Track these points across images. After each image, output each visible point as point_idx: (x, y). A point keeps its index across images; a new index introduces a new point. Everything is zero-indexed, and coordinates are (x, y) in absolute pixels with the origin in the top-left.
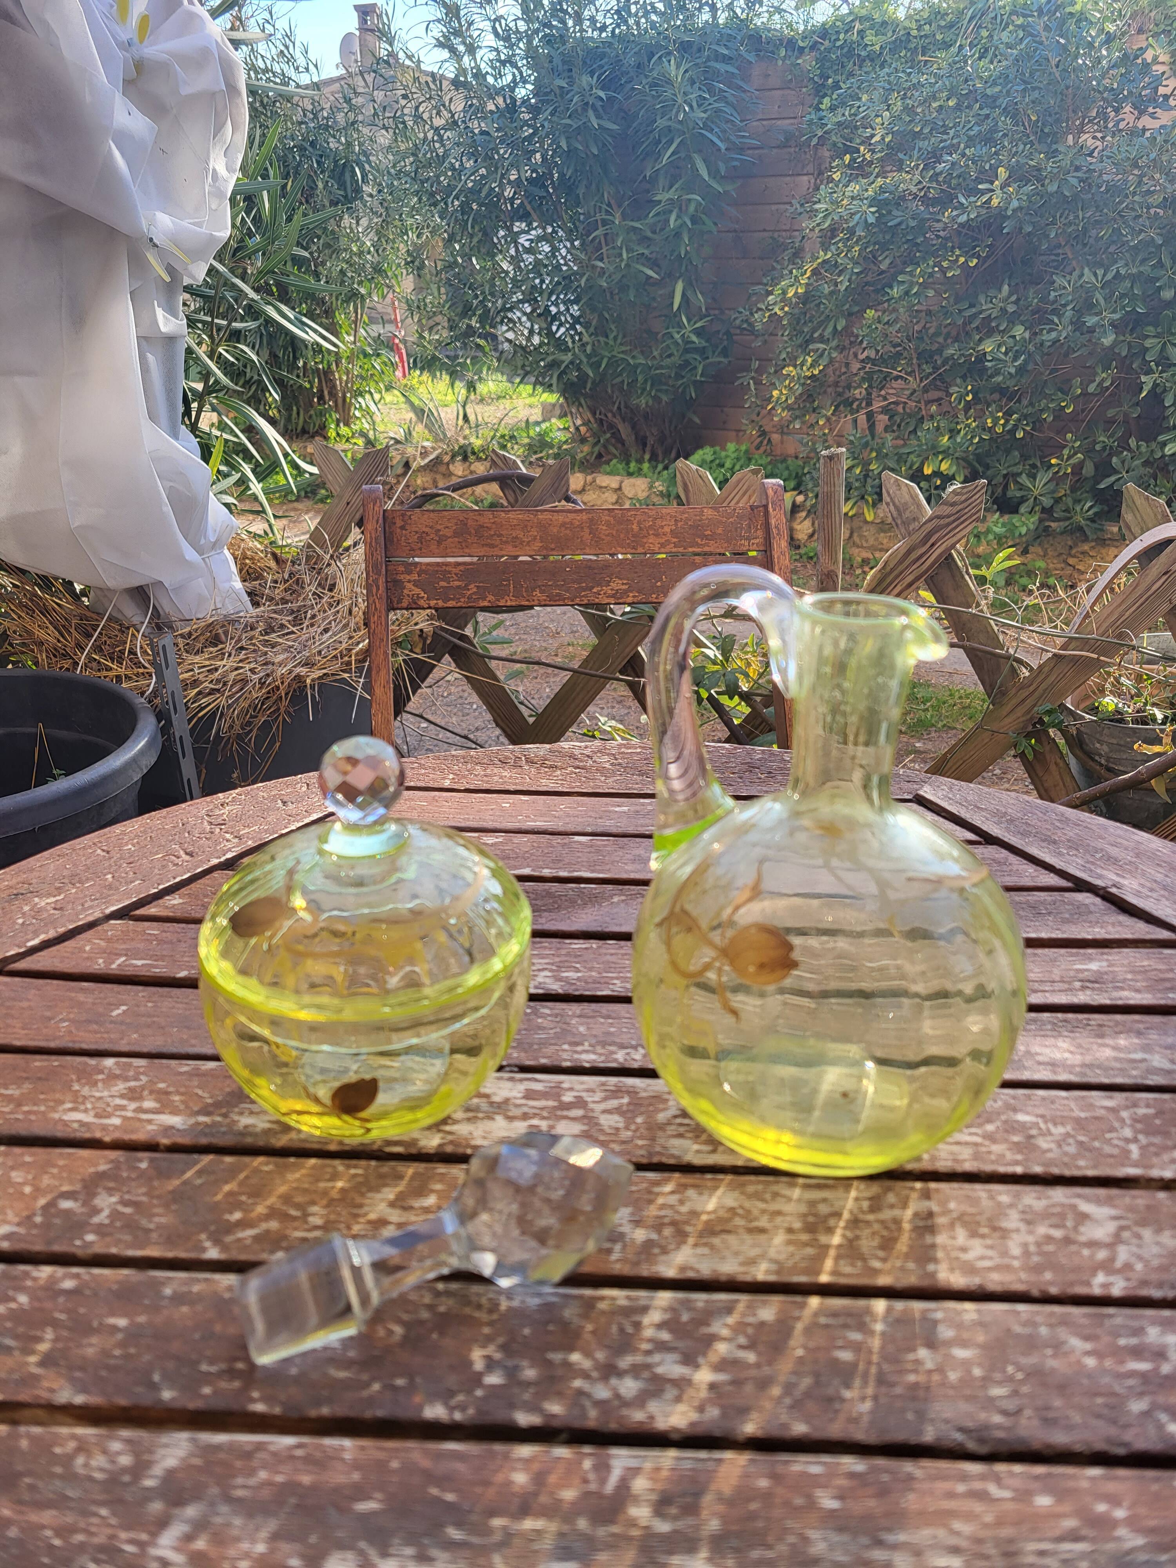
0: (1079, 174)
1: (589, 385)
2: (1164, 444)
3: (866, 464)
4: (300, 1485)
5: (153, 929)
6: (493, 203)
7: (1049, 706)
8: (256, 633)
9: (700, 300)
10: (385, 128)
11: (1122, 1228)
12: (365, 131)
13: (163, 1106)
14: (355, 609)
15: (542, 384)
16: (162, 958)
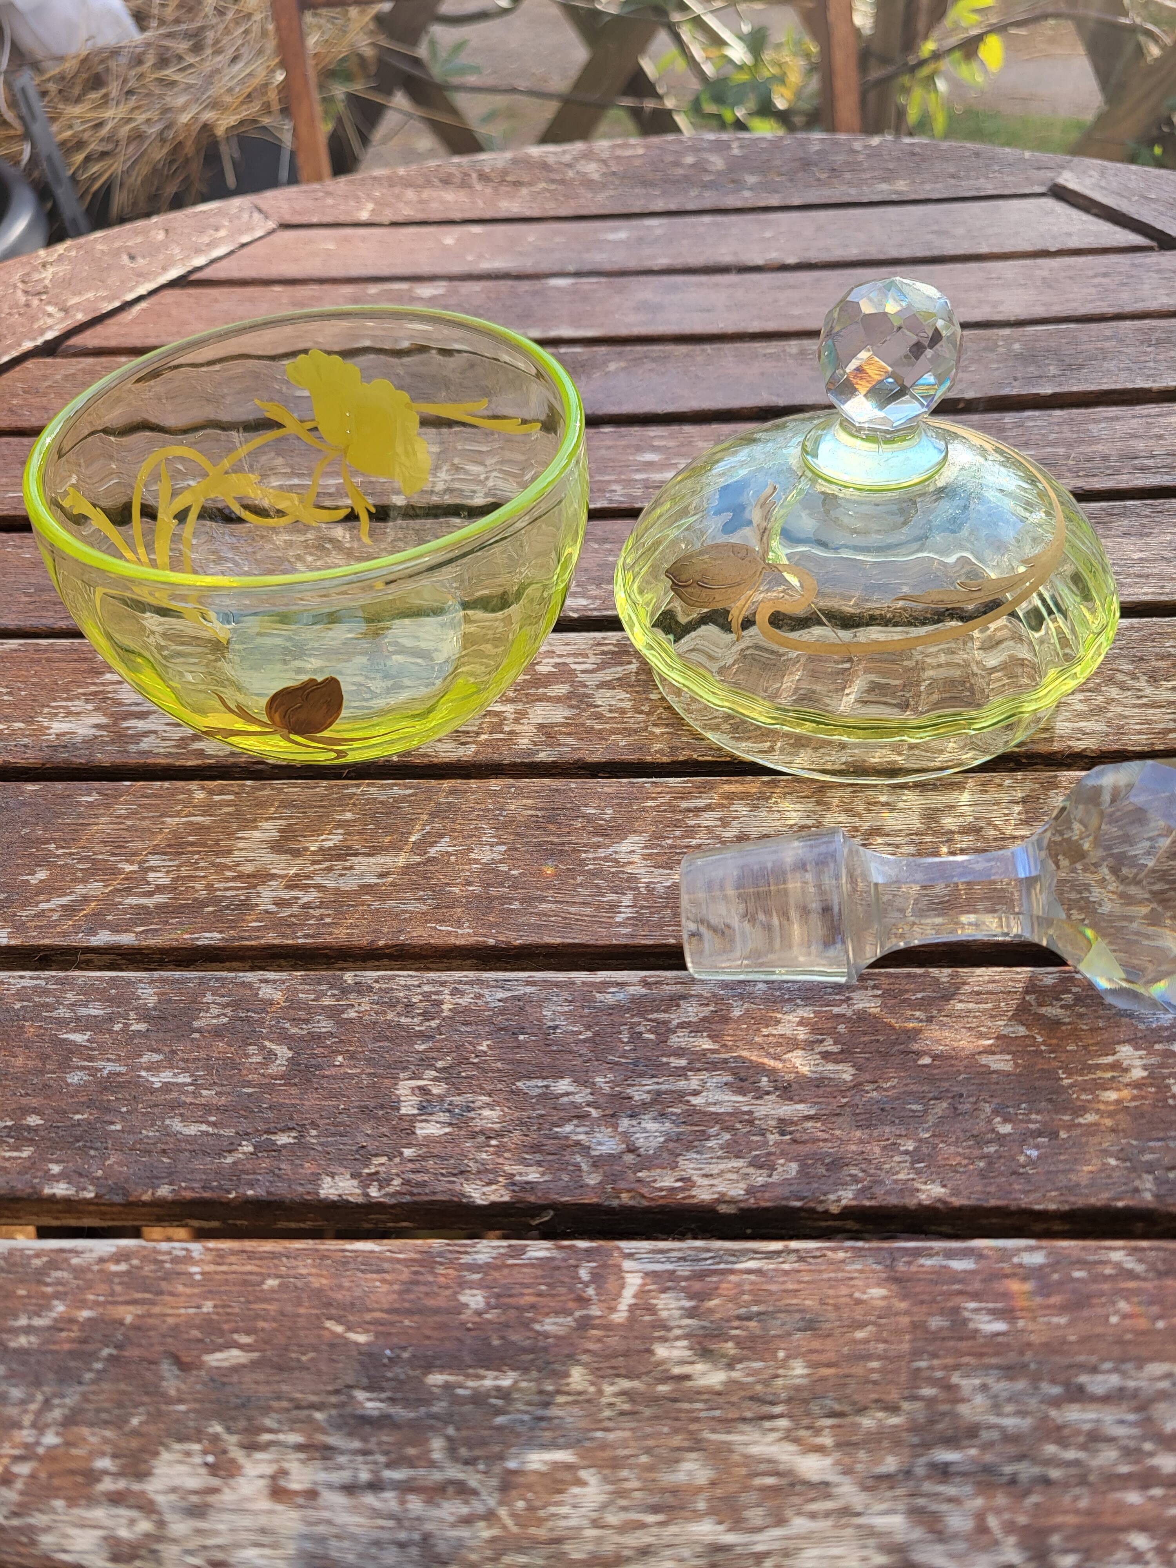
8: (146, 68)
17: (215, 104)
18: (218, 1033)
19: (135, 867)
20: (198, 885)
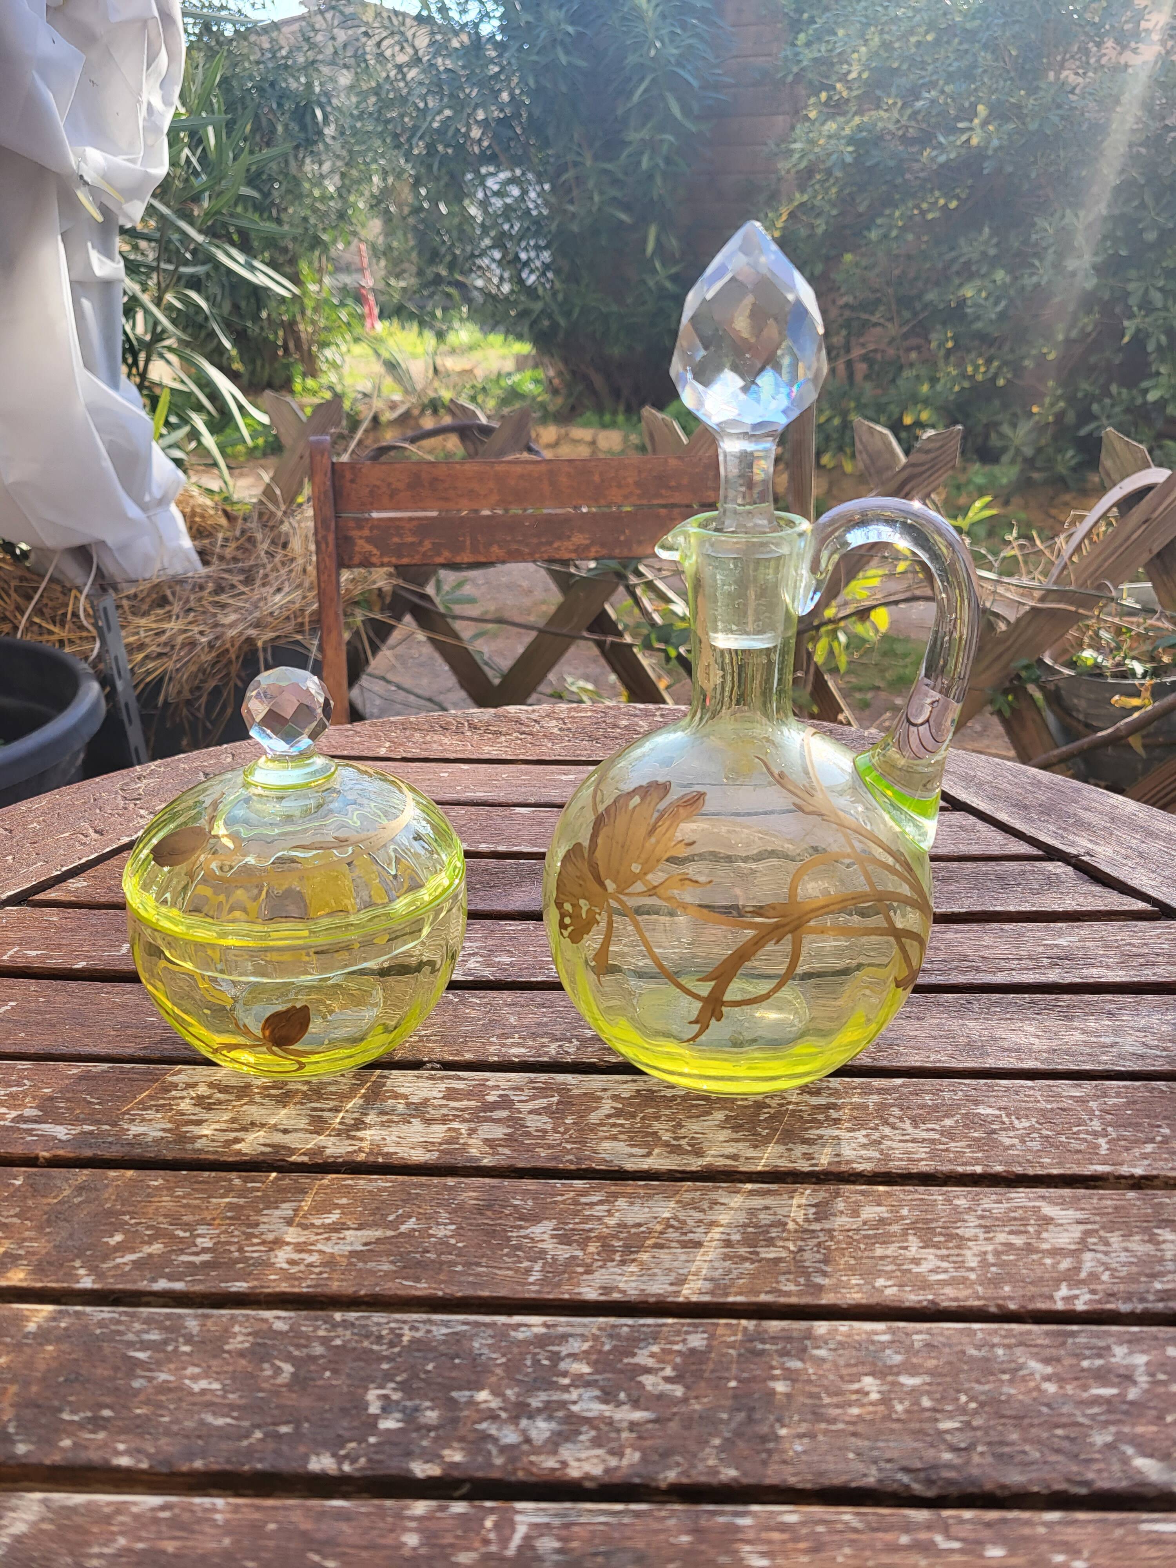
0: (1060, 112)
1: (561, 335)
2: (1146, 391)
3: (844, 414)
4: (164, 1552)
5: (53, 916)
6: (459, 145)
7: (1025, 662)
8: (205, 593)
9: (674, 243)
10: (346, 67)
11: (1087, 1233)
12: (326, 70)
13: (46, 1113)
14: (308, 567)
15: (513, 334)
16: (59, 947)
17: (257, 625)
18: (241, 1354)
19: (187, 1234)
20: (233, 1248)
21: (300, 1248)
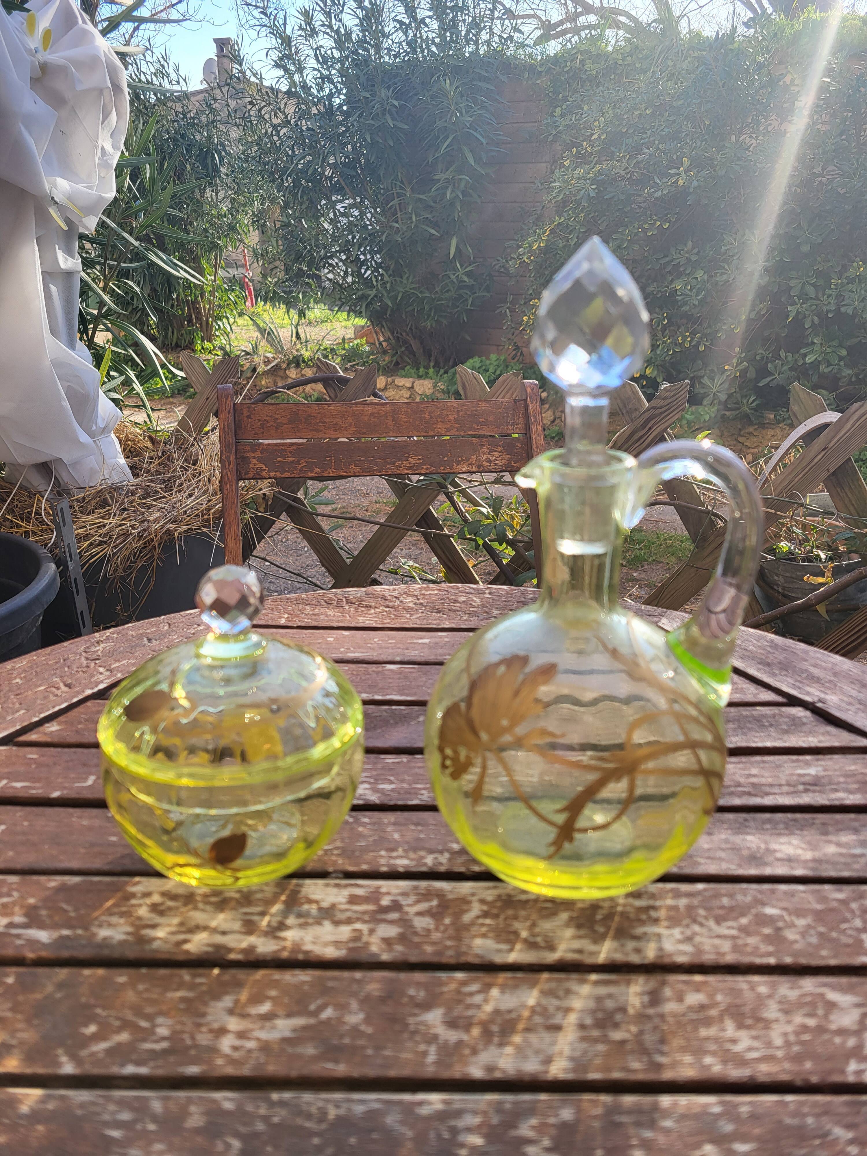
0: (740, 163)
1: (389, 313)
5: (33, 754)
6: (317, 180)
8: (136, 497)
9: (469, 251)
10: (237, 125)
12: (222, 127)
13: (32, 921)
14: (213, 479)
15: (353, 311)
16: (39, 780)
17: (174, 520)
18: (197, 1131)
19: (148, 1024)
20: (186, 1037)
21: (241, 1035)
